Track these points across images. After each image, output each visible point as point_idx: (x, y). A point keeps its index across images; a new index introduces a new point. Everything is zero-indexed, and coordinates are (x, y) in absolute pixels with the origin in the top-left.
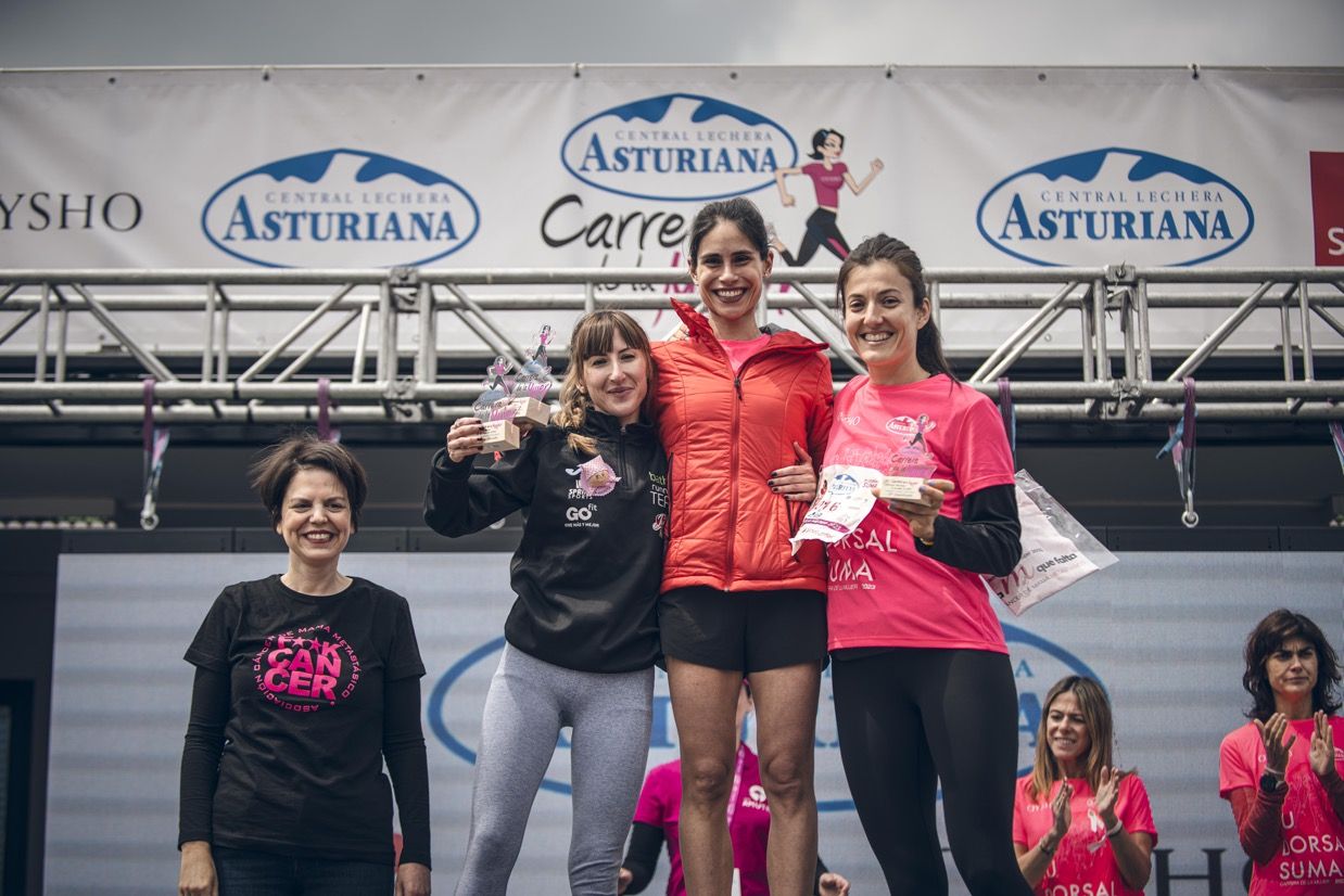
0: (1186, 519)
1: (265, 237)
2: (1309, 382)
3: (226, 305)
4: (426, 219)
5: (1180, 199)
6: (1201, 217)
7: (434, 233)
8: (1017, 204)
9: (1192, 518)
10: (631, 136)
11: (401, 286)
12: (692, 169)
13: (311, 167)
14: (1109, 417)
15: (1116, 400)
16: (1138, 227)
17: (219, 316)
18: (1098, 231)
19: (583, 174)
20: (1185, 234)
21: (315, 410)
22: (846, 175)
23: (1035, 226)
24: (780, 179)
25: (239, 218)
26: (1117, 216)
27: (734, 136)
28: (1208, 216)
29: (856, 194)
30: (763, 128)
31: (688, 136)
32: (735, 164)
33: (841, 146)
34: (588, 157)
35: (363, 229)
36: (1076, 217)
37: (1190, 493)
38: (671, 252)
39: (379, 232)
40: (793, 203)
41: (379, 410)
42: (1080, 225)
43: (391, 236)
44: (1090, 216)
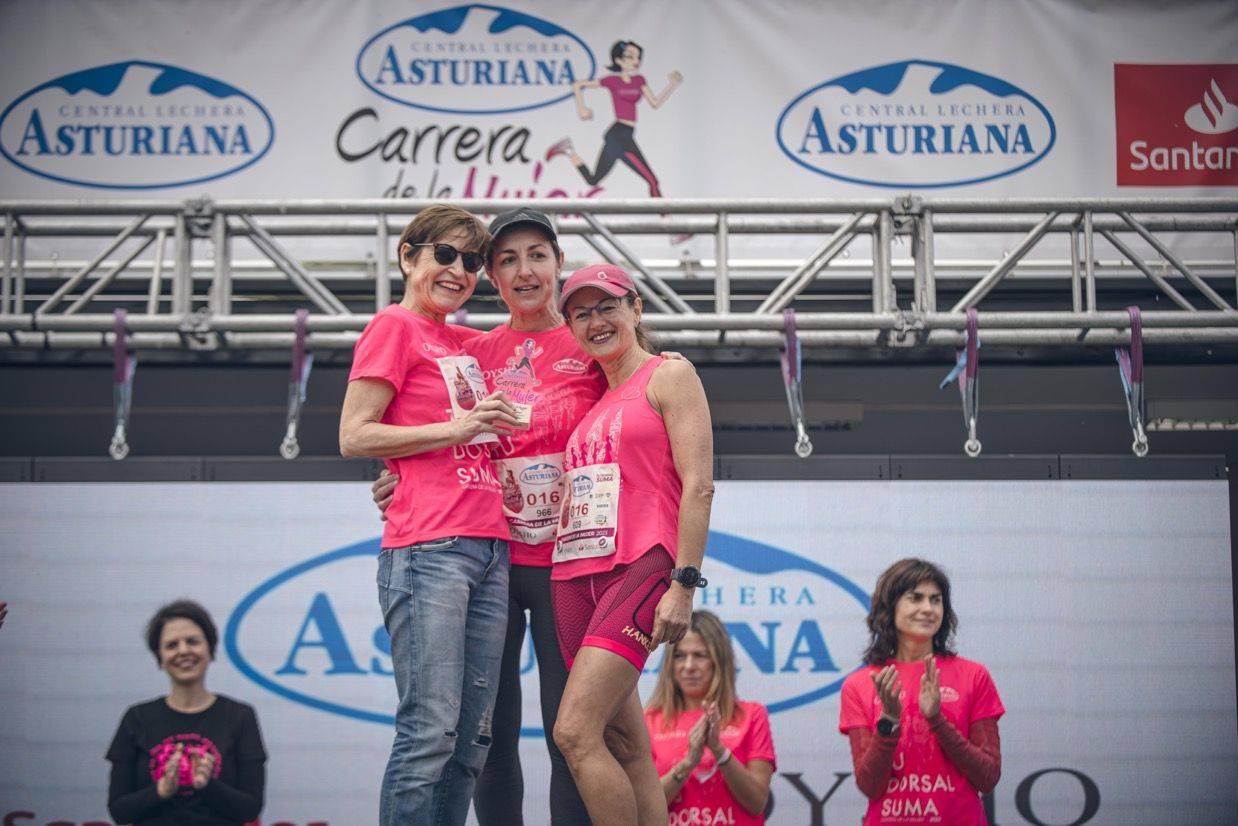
0: (969, 449)
1: (58, 151)
2: (1091, 314)
3: (22, 232)
4: (220, 132)
5: (981, 112)
6: (1002, 131)
7: (228, 146)
8: (817, 118)
9: (974, 448)
10: (428, 47)
11: (196, 217)
12: (489, 81)
13: (105, 79)
14: (897, 344)
15: (900, 330)
16: (938, 141)
17: (16, 240)
18: (898, 145)
19: (380, 87)
20: (986, 148)
21: (111, 337)
22: (644, 89)
23: (835, 140)
24: (577, 91)
25: (32, 132)
26: (918, 130)
27: (532, 48)
28: (1010, 130)
29: (654, 107)
30: (561, 40)
31: (485, 48)
32: (532, 76)
33: (640, 58)
34: (384, 69)
35: (156, 142)
36: (876, 131)
37: (973, 423)
38: (467, 166)
39: (173, 144)
40: (590, 117)
41: (174, 338)
42: (880, 139)
43: (185, 150)
44: (890, 130)
